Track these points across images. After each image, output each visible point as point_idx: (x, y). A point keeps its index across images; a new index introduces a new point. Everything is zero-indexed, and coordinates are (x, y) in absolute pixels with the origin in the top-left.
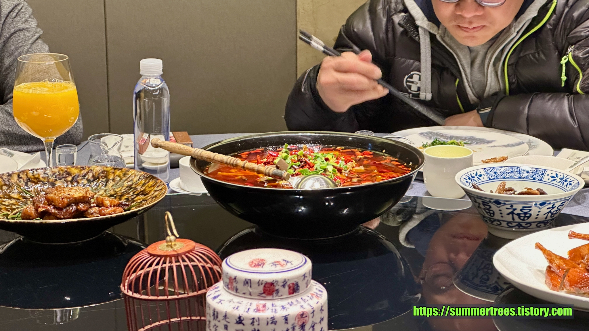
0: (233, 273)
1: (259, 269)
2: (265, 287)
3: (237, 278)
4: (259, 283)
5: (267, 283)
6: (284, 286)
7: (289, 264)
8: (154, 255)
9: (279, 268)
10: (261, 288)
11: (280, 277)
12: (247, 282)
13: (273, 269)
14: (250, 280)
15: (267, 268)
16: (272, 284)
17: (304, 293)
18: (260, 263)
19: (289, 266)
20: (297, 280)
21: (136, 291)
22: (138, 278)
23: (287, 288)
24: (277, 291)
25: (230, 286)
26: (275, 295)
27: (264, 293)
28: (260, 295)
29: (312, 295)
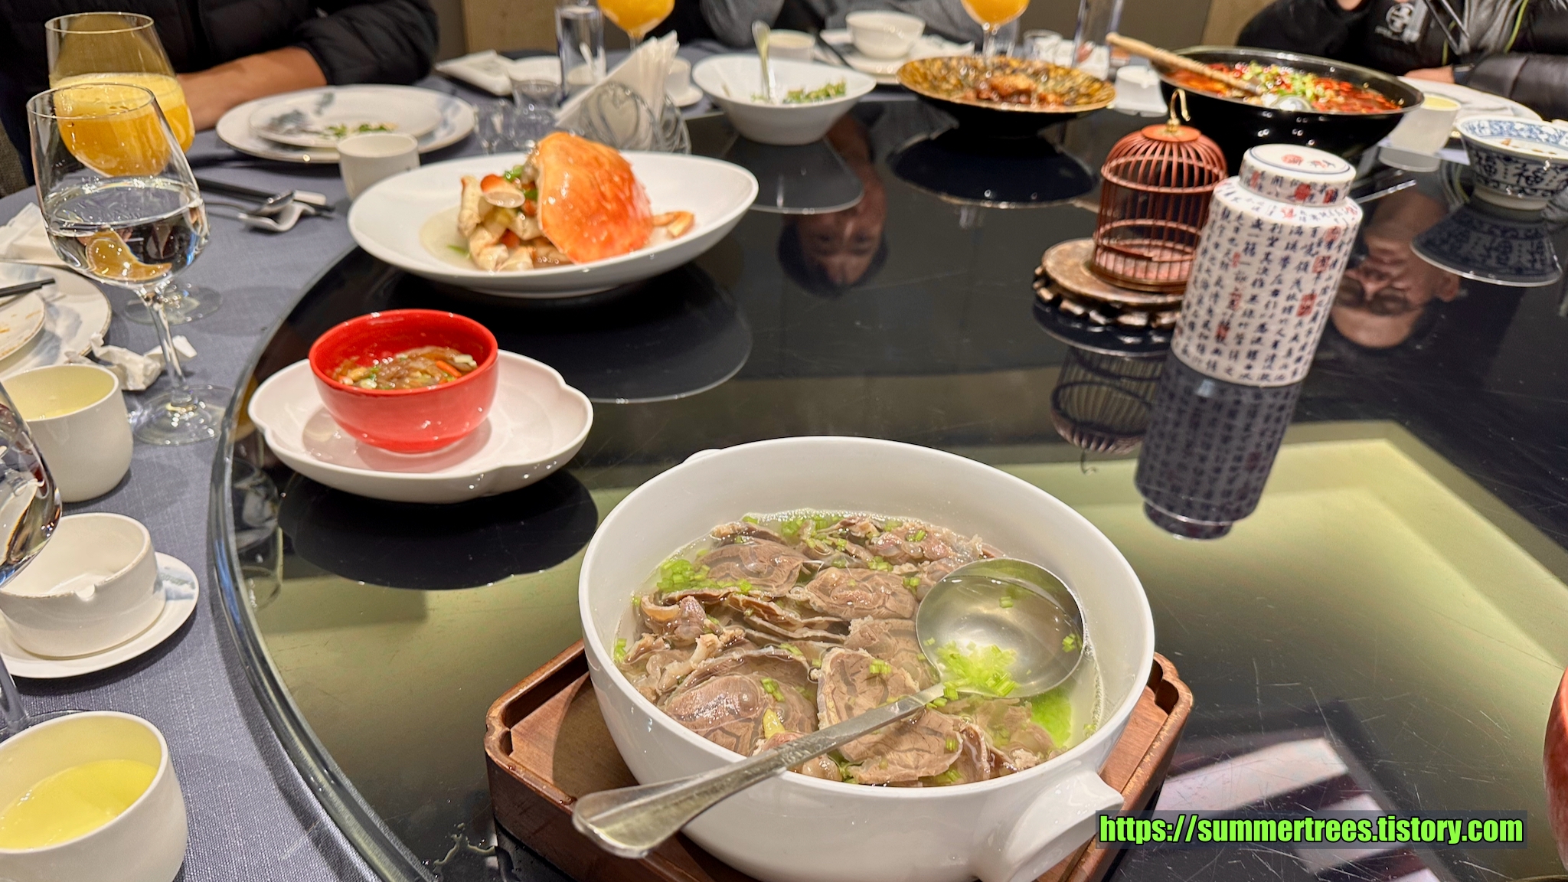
0: (1260, 167)
1: (1295, 166)
2: (1298, 189)
3: (1265, 174)
4: (1293, 183)
5: (1302, 184)
6: (1321, 191)
7: (1331, 166)
8: (1149, 139)
9: (1319, 169)
10: (1293, 190)
11: (1321, 180)
12: (1278, 180)
13: (1313, 168)
14: (1282, 178)
15: (1304, 166)
16: (1308, 186)
17: (1340, 205)
18: (1297, 160)
19: (1330, 169)
20: (1338, 187)
21: (1124, 177)
22: (1128, 164)
23: (1324, 194)
24: (1312, 196)
25: (1251, 183)
26: (1307, 199)
27: (1295, 196)
28: (1289, 197)
29: (1347, 209)
